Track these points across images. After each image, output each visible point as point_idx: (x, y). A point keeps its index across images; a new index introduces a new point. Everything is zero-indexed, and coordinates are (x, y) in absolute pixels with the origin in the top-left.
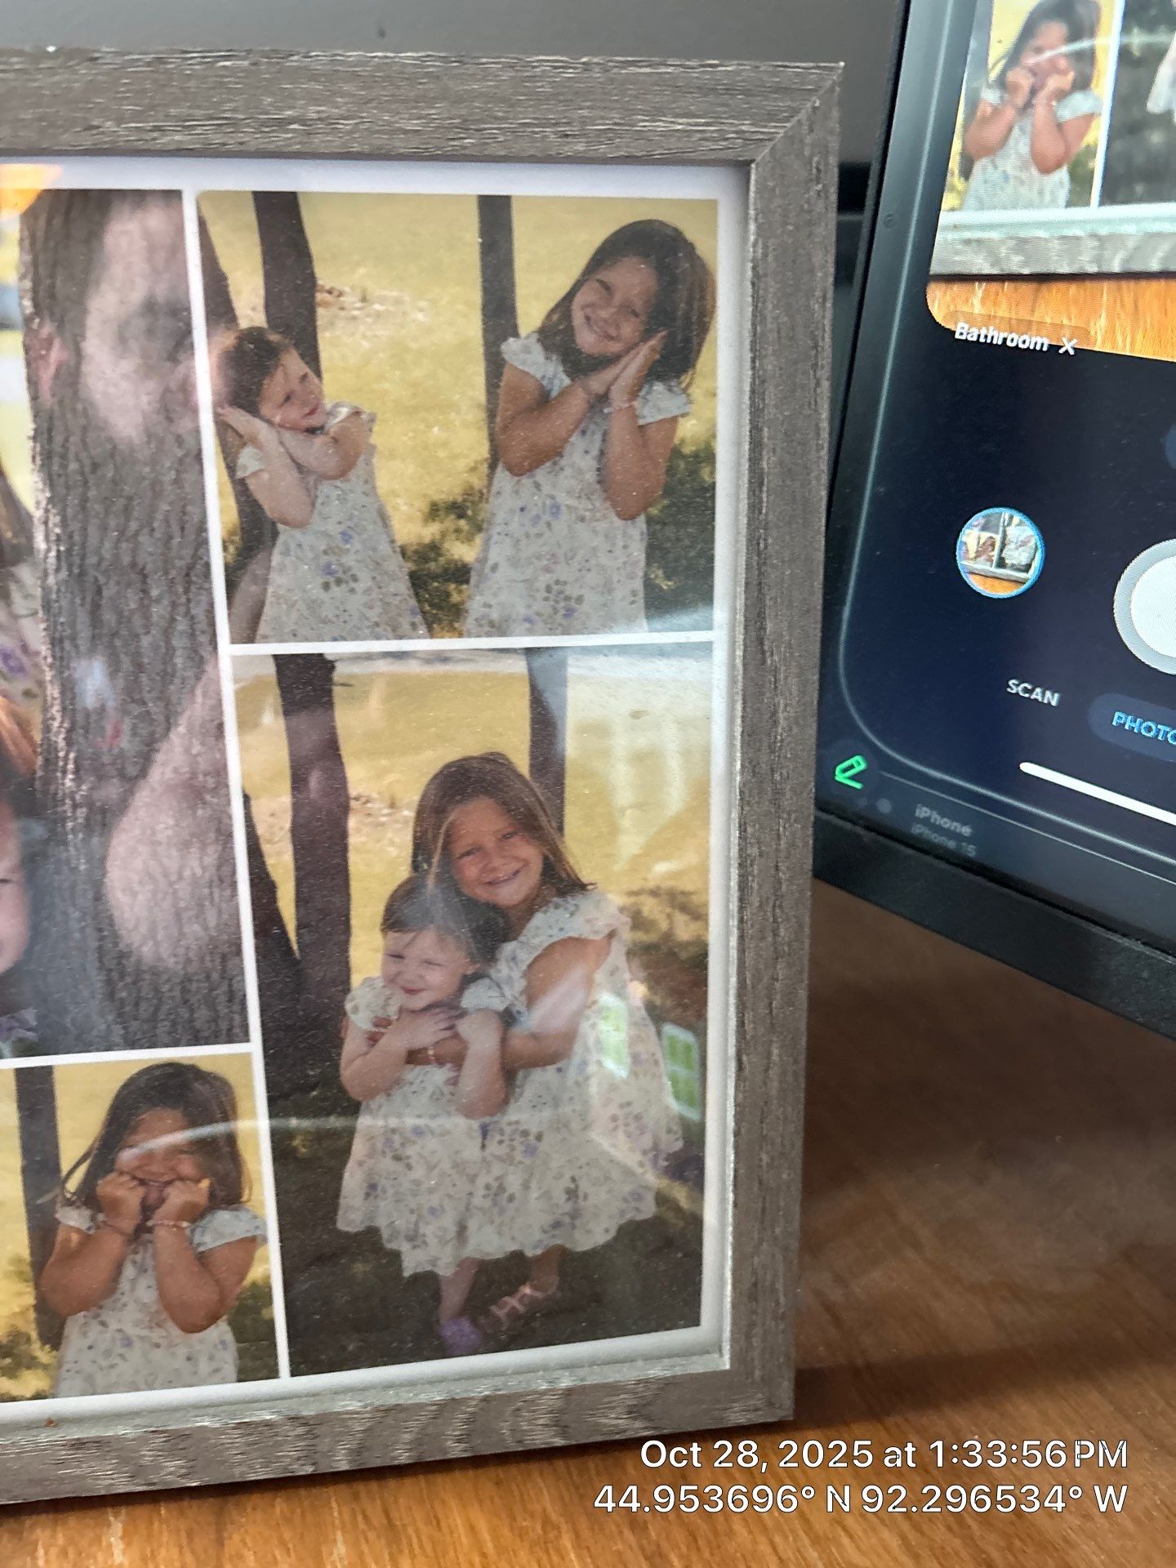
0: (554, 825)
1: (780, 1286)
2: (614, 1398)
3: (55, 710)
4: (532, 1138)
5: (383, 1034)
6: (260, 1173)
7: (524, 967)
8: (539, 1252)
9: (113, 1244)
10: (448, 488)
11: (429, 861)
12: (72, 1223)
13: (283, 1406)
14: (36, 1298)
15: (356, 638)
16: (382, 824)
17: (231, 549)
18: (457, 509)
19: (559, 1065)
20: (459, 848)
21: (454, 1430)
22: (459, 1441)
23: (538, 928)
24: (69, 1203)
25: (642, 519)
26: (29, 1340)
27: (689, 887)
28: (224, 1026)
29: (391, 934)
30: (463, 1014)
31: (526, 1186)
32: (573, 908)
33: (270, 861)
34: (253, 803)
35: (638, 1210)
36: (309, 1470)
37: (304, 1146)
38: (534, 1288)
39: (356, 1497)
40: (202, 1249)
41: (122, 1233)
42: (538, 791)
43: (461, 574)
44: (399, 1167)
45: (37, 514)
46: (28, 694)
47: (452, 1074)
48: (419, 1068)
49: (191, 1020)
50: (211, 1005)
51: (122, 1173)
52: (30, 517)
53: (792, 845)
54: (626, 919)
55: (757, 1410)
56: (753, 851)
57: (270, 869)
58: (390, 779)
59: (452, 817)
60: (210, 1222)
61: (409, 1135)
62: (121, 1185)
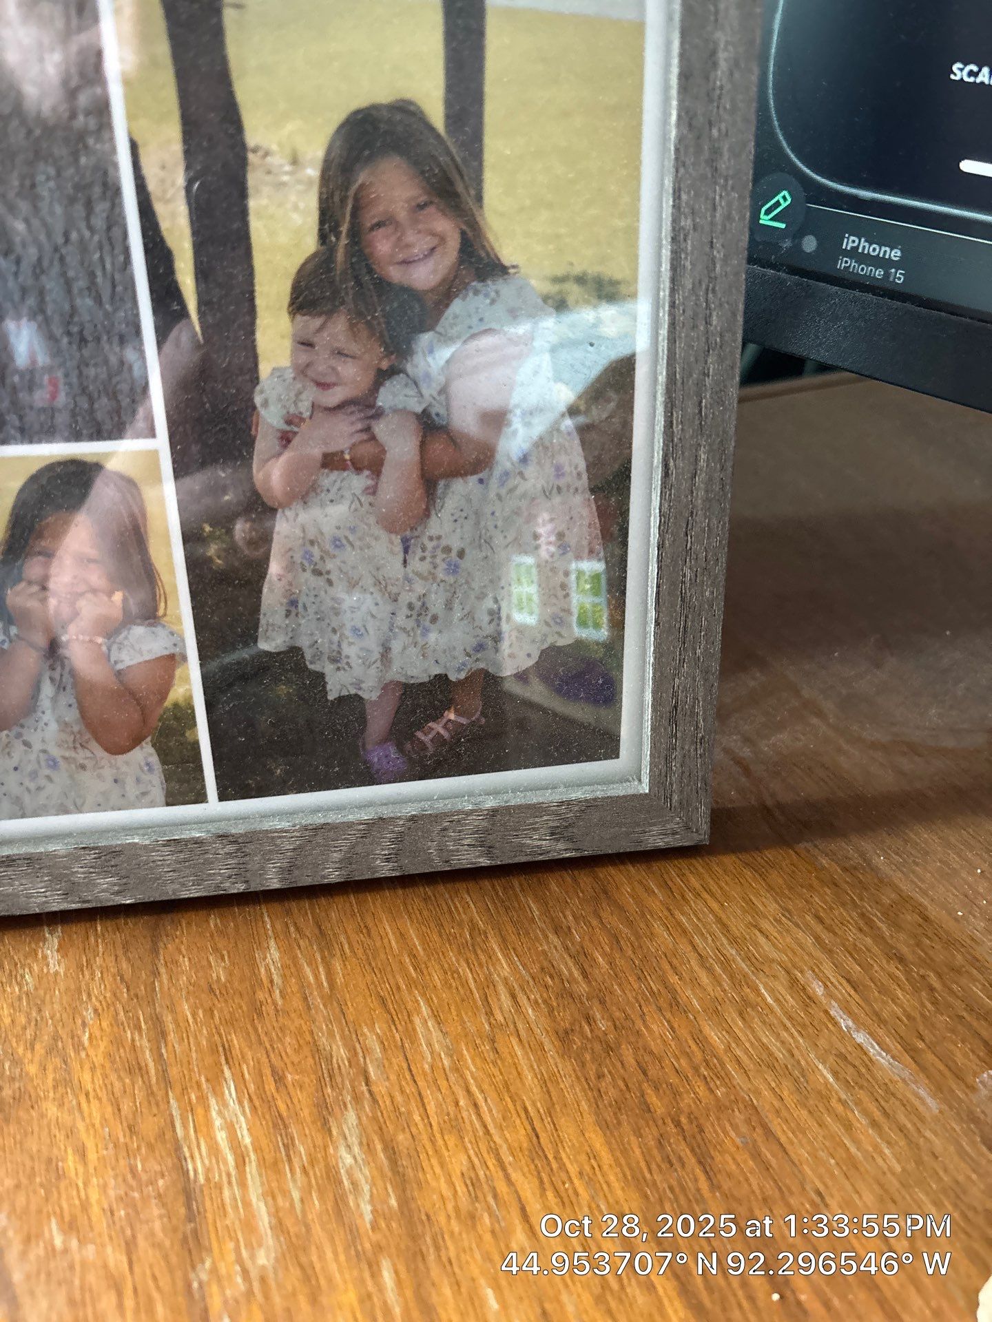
0: (473, 192)
2: (537, 820)
4: (454, 554)
5: (295, 433)
6: (175, 587)
7: (443, 363)
8: (462, 676)
9: (29, 659)
11: (337, 233)
13: (213, 828)
16: (284, 184)
19: (481, 475)
20: (369, 219)
21: (382, 850)
22: (388, 860)
23: (456, 317)
27: (618, 276)
28: (126, 418)
29: (299, 318)
30: (379, 414)
31: (449, 606)
32: (493, 294)
33: (164, 225)
34: (142, 152)
35: (559, 634)
36: (240, 887)
37: (219, 557)
38: (457, 712)
39: (289, 913)
40: (120, 666)
41: (38, 648)
42: (454, 150)
44: (321, 582)
47: (370, 482)
48: (336, 473)
49: (92, 411)
50: (112, 393)
51: (30, 583)
53: (729, 217)
55: (674, 834)
56: (686, 223)
57: (165, 234)
58: (290, 127)
59: (362, 177)
60: (126, 638)
61: (329, 547)
62: (31, 595)
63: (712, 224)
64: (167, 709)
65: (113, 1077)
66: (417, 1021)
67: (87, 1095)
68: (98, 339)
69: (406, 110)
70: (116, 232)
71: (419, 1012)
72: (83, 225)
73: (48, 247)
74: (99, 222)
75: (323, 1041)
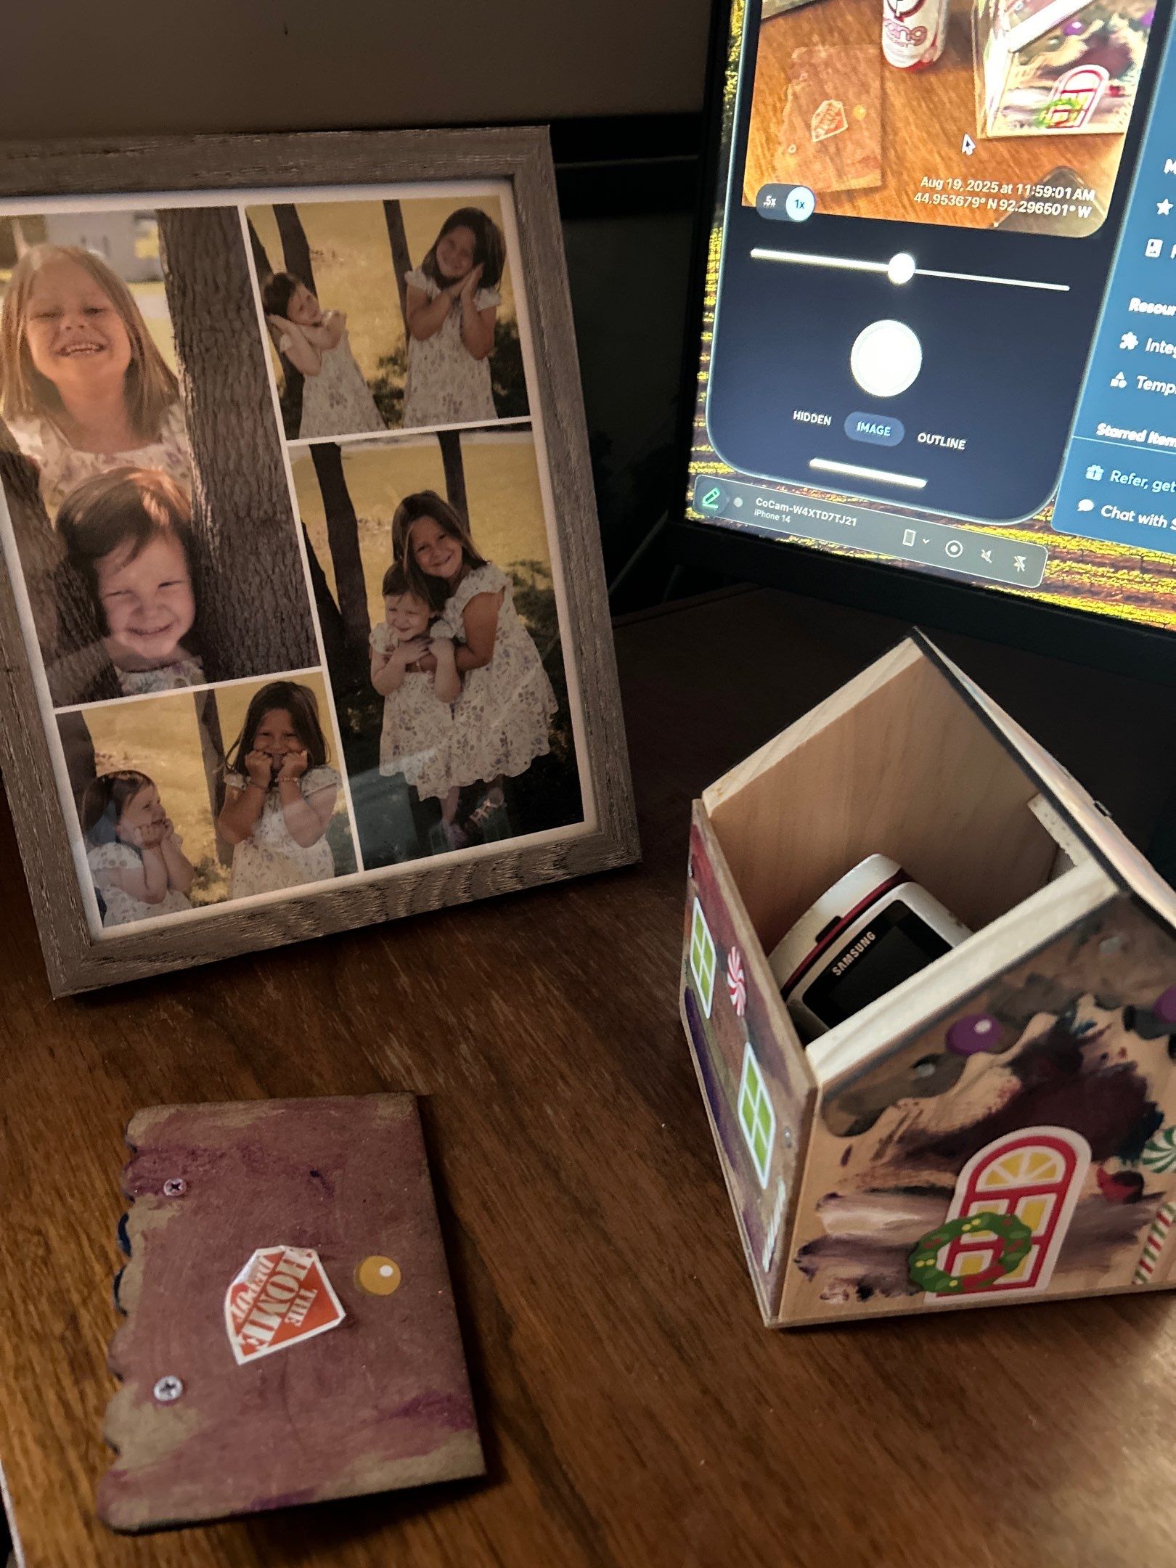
0: (465, 528)
1: (622, 780)
3: (199, 483)
4: (478, 710)
5: (391, 655)
7: (460, 612)
8: (491, 778)
9: (257, 795)
10: (387, 350)
11: (403, 555)
12: (233, 784)
13: (365, 885)
15: (349, 432)
16: (375, 535)
17: (282, 390)
18: (393, 360)
19: (487, 666)
20: (416, 547)
21: (461, 887)
22: (465, 892)
23: (465, 589)
24: (230, 772)
25: (486, 359)
26: (213, 862)
27: (540, 559)
28: (306, 657)
29: (388, 597)
31: (479, 739)
32: (481, 576)
33: (320, 560)
34: (307, 528)
36: (385, 919)
37: (357, 726)
38: (492, 802)
40: (307, 794)
41: (262, 788)
42: (454, 510)
43: (399, 394)
44: (410, 733)
45: (180, 377)
46: (184, 475)
47: (431, 677)
48: (412, 674)
49: (288, 655)
50: (298, 646)
51: (258, 751)
52: (176, 379)
54: (509, 581)
55: (623, 858)
57: (320, 564)
58: (376, 509)
59: (412, 527)
60: (309, 777)
61: (412, 714)
62: (258, 758)
63: (582, 528)
69: (429, 496)
70: (297, 566)
72: (281, 564)
73: (264, 576)
74: (289, 561)
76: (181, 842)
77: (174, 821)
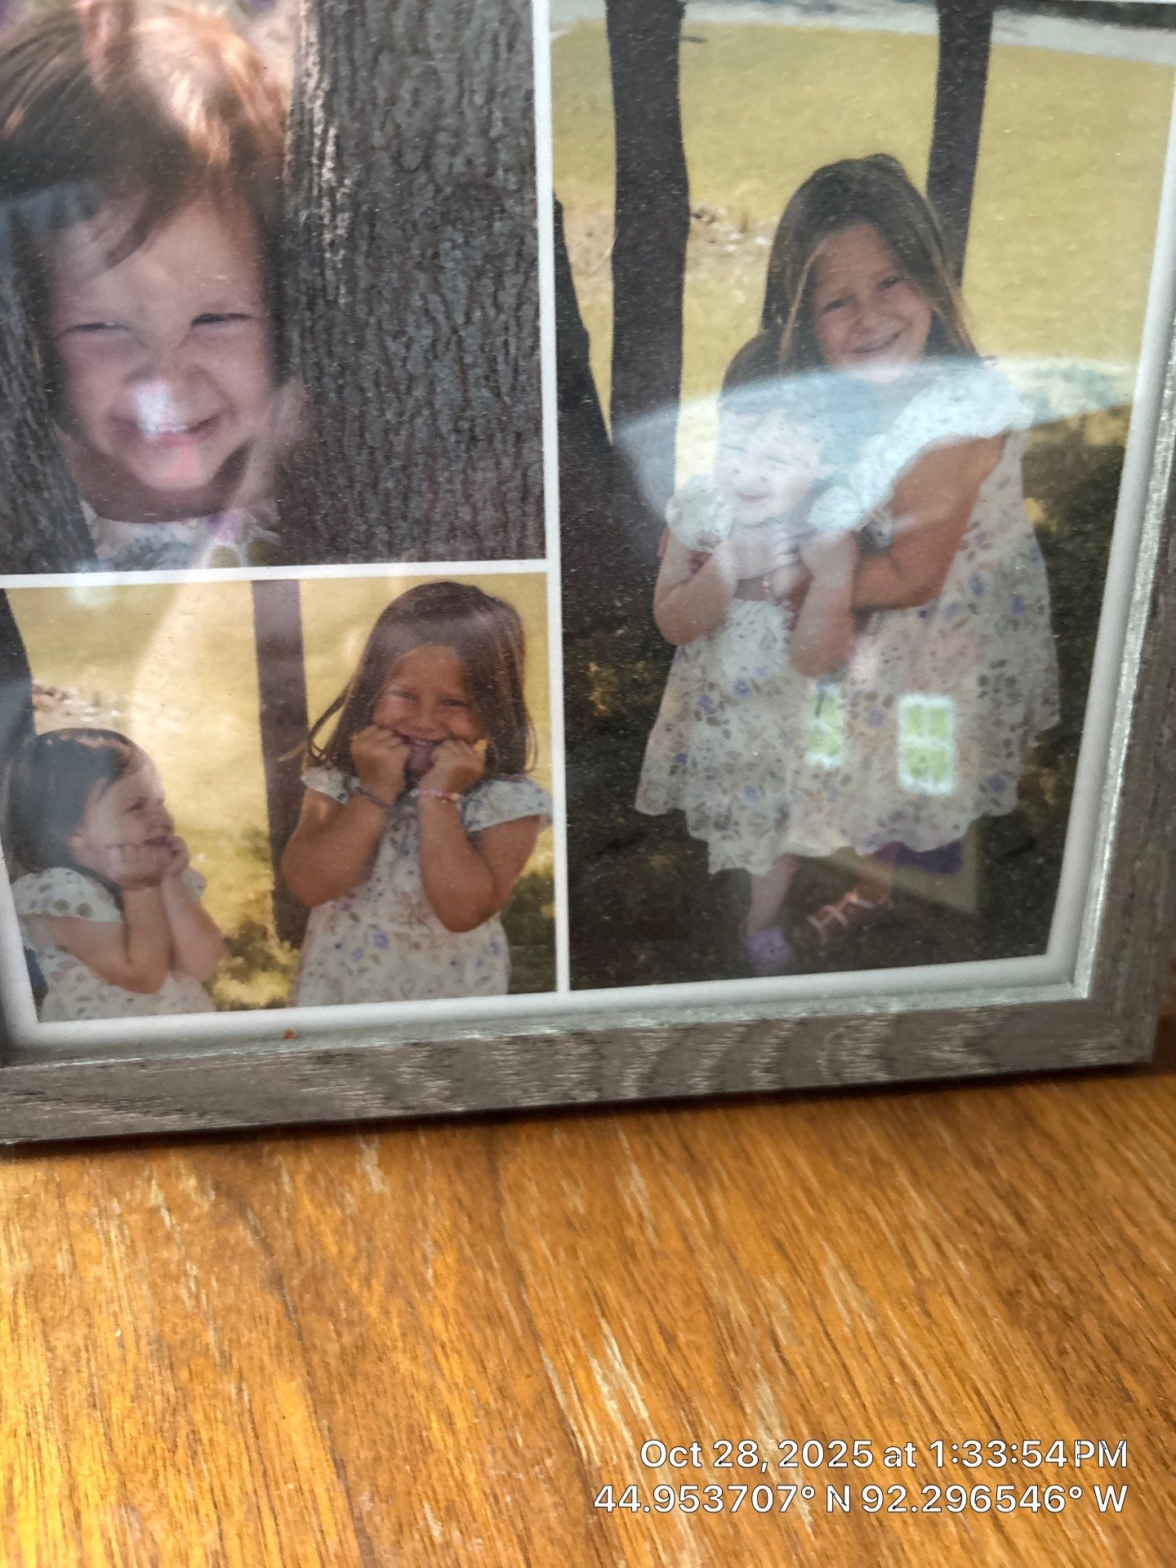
0: (951, 266)
2: (951, 1028)
4: (879, 702)
5: (709, 554)
6: (548, 735)
8: (871, 850)
9: (369, 816)
11: (784, 313)
12: (321, 789)
13: (565, 1022)
14: (275, 883)
16: (729, 255)
19: (924, 607)
20: (826, 296)
21: (763, 1057)
22: (767, 1070)
23: (914, 417)
24: (317, 762)
26: (264, 934)
28: (514, 534)
30: (809, 532)
31: (866, 765)
32: (962, 390)
33: (583, 302)
34: (566, 215)
35: (995, 802)
36: (591, 1096)
37: (603, 702)
38: (861, 895)
40: (474, 828)
41: (382, 805)
42: (935, 215)
44: (716, 733)
47: (789, 615)
48: (750, 603)
49: (474, 523)
51: (382, 727)
54: (1028, 410)
55: (1113, 1047)
57: (583, 313)
58: (744, 187)
59: (821, 248)
60: (485, 795)
61: (730, 692)
62: (381, 742)
64: (523, 880)
65: (471, 1327)
66: (825, 1271)
67: (443, 1347)
68: (490, 439)
69: (883, 167)
70: (527, 310)
71: (825, 1261)
72: (488, 302)
73: (445, 328)
75: (715, 1292)
76: (201, 887)
77: (190, 843)
